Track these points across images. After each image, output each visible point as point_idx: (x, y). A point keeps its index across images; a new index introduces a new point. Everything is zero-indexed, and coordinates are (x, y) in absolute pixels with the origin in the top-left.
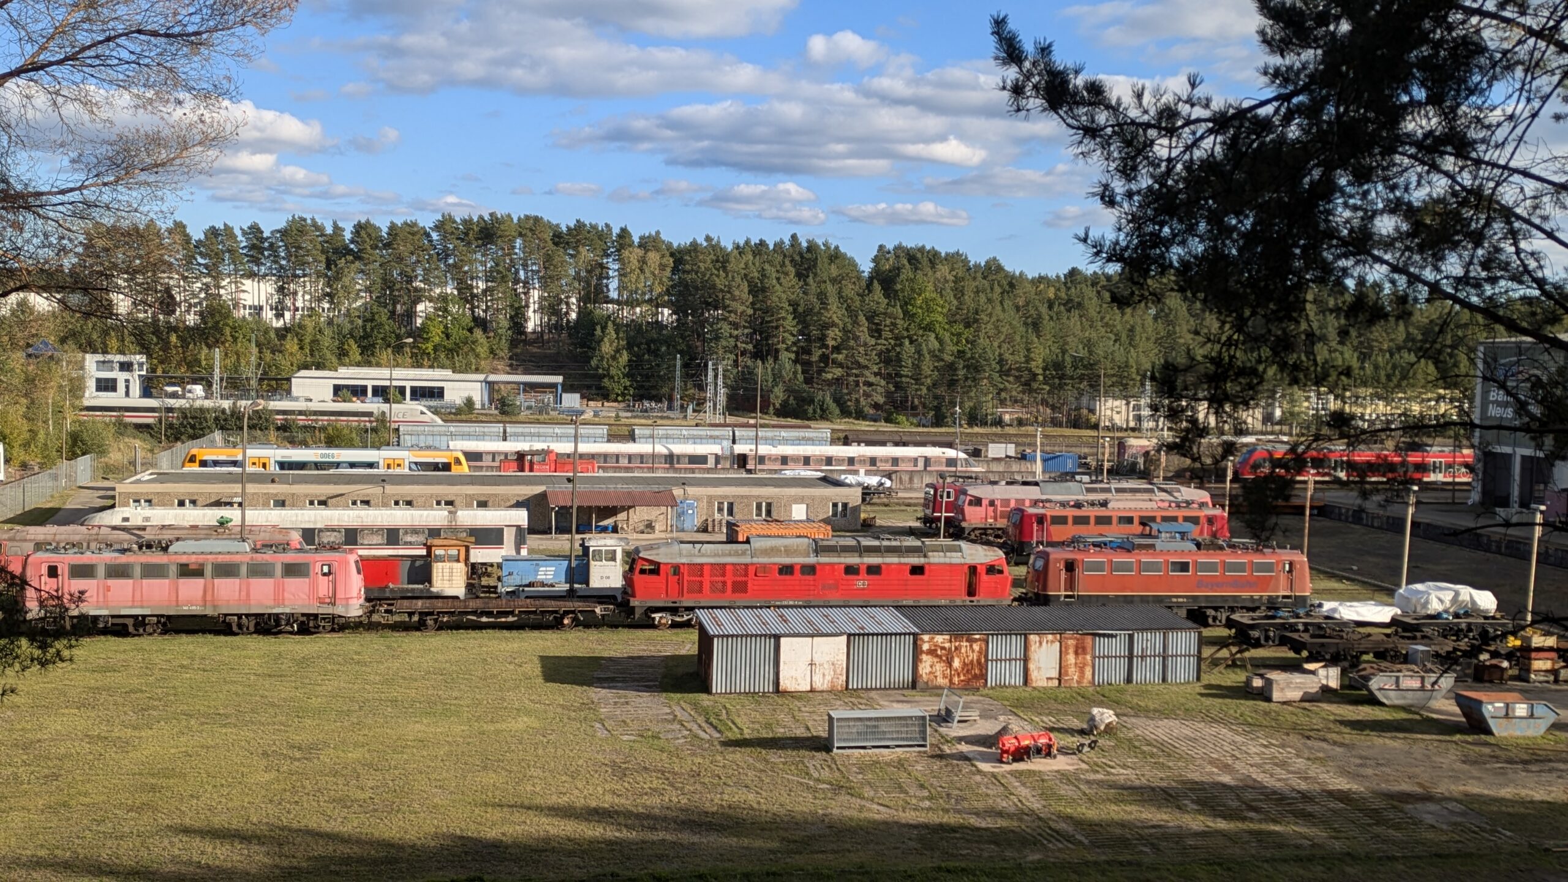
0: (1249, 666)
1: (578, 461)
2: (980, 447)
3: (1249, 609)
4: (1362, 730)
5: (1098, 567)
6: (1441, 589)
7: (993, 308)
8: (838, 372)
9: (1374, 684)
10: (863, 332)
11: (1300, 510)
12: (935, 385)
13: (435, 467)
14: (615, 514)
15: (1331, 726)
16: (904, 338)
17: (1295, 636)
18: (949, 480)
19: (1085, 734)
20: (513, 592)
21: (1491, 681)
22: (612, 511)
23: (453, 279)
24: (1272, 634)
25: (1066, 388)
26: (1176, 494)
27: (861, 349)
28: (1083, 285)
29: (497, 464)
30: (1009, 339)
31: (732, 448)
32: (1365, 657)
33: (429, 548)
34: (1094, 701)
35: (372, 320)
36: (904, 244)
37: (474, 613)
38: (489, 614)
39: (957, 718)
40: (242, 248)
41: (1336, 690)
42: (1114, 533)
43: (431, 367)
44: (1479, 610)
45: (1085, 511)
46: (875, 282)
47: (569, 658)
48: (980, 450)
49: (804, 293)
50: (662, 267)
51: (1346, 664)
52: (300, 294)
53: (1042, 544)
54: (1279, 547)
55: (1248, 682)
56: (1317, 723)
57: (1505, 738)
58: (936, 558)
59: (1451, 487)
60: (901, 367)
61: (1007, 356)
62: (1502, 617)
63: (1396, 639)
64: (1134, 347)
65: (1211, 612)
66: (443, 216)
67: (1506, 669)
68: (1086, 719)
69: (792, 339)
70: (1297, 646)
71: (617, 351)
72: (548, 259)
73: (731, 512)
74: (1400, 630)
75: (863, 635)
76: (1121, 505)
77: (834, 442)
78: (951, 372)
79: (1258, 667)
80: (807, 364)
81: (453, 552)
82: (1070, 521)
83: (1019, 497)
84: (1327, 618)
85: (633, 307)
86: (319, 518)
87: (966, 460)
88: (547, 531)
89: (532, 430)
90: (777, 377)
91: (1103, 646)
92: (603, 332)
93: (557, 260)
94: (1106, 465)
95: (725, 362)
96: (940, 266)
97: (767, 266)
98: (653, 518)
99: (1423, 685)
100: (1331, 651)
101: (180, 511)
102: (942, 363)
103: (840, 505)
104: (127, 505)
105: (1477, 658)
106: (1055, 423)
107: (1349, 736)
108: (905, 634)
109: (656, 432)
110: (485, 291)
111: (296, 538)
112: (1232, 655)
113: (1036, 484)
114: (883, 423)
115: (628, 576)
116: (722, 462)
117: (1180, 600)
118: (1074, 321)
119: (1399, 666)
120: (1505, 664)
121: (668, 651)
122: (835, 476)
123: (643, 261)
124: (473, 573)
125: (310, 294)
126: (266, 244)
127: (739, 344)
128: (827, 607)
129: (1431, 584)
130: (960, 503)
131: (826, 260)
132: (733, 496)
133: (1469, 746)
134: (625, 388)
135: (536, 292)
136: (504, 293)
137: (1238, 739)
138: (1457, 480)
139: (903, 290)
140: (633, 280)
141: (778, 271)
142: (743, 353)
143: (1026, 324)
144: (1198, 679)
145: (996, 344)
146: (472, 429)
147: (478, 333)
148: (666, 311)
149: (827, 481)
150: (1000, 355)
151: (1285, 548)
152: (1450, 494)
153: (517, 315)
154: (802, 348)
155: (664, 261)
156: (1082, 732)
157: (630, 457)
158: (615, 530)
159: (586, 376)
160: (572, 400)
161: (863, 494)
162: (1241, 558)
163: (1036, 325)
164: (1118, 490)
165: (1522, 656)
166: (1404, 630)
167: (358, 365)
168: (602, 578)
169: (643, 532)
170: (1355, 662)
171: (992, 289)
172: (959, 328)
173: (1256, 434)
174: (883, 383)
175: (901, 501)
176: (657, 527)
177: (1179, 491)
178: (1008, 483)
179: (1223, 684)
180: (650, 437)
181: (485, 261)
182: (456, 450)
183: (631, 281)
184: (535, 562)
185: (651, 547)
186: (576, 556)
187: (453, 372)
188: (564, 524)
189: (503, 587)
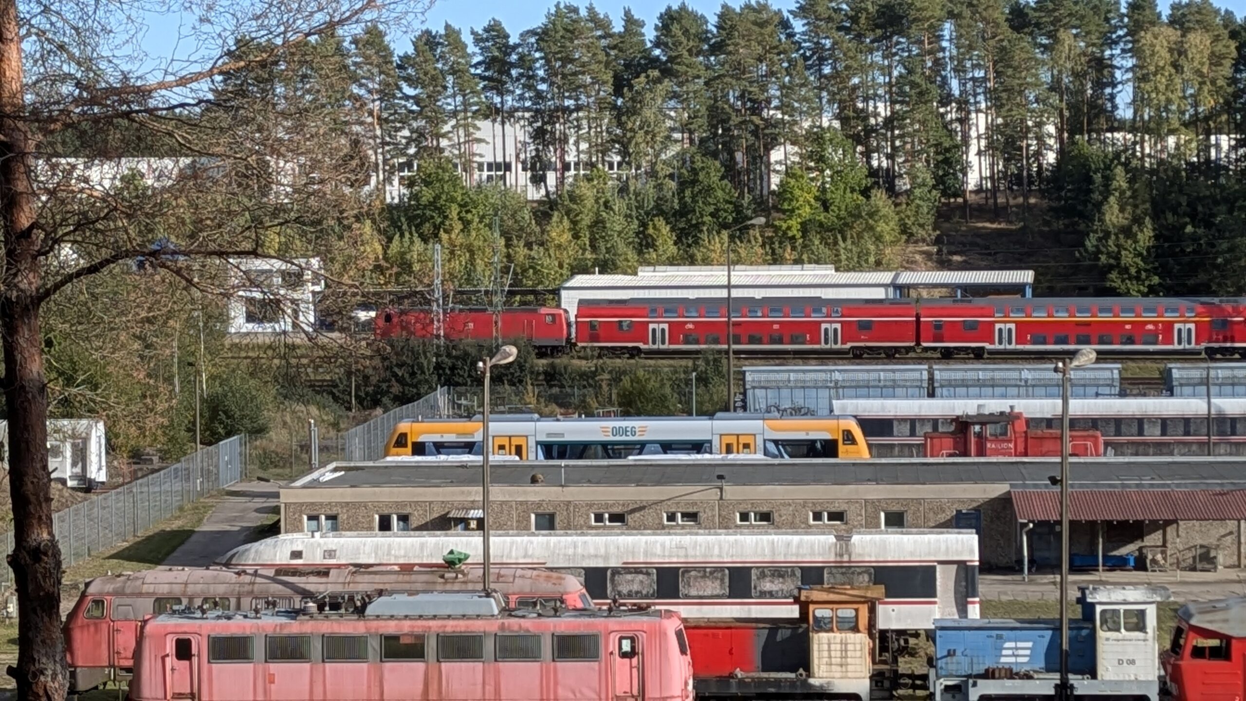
1: (1067, 433)
13: (810, 448)
14: (1141, 537)
20: (956, 688)
22: (1132, 529)
23: (832, 101)
29: (917, 440)
33: (804, 607)
35: (694, 182)
40: (475, 66)
43: (798, 261)
50: (1216, 60)
52: (572, 141)
71: (1134, 220)
72: (1003, 56)
81: (847, 612)
85: (1161, 137)
86: (612, 550)
88: (1014, 568)
89: (981, 375)
92: (1106, 187)
93: (1018, 56)
98: (1212, 541)
101: (382, 540)
104: (297, 528)
109: (1212, 373)
110: (889, 123)
111: (574, 586)
115: (1169, 661)
123: (1179, 51)
124: (884, 648)
125: (589, 141)
126: (514, 57)
135: (982, 116)
136: (923, 123)
140: (1162, 88)
147: (879, 197)
148: (1225, 142)
155: (1219, 48)
157: (1165, 423)
158: (1141, 565)
159: (1077, 269)
167: (672, 262)
168: (1120, 662)
169: (1193, 569)
176: (1220, 559)
180: (1200, 384)
181: (890, 66)
182: (845, 417)
183: (1156, 88)
184: (994, 633)
185: (1212, 608)
186: (1071, 621)
187: (837, 270)
188: (1046, 554)
189: (938, 677)
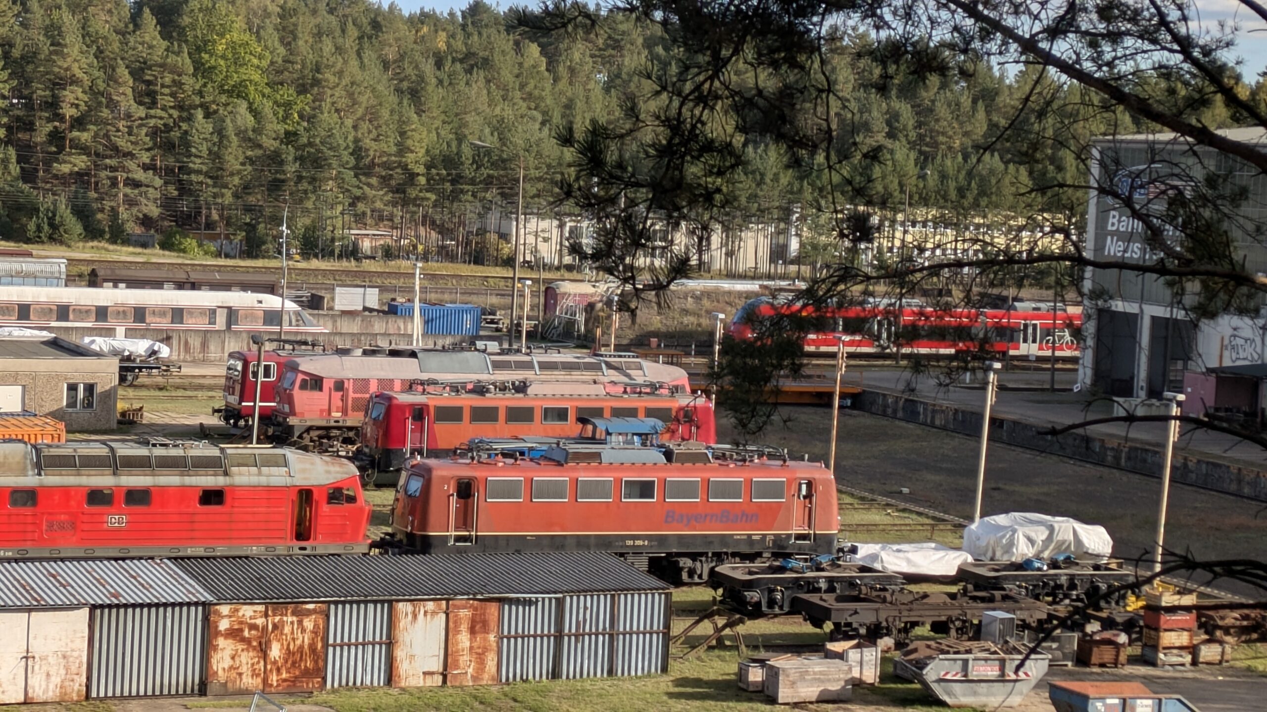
0: (743, 647)
2: (322, 293)
3: (744, 557)
5: (509, 490)
6: (1032, 522)
7: (345, 62)
8: (80, 162)
9: (931, 673)
10: (125, 96)
11: (824, 399)
12: (246, 187)
16: (196, 107)
17: (814, 598)
18: (268, 347)
21: (1101, 665)
24: (779, 596)
25: (464, 198)
26: (634, 373)
27: (121, 124)
28: (493, 31)
30: (372, 115)
32: (918, 631)
41: (873, 685)
42: (535, 435)
44: (1086, 554)
45: (493, 399)
46: (146, 11)
48: (321, 299)
51: (887, 642)
53: (420, 453)
54: (793, 458)
55: (742, 674)
58: (244, 477)
59: (1048, 365)
60: (190, 155)
61: (367, 142)
62: (1120, 566)
63: (964, 601)
65: (686, 563)
70: (817, 616)
74: (970, 587)
75: (118, 606)
76: (548, 390)
77: (71, 280)
78: (274, 168)
79: (756, 648)
82: (466, 415)
83: (383, 375)
84: (863, 569)
87: (297, 314)
91: (515, 618)
94: (526, 325)
99: (1003, 674)
100: (867, 622)
102: (259, 152)
103: (81, 388)
106: (446, 254)
108: (189, 604)
112: (718, 630)
113: (413, 354)
114: (157, 250)
117: (639, 543)
118: (476, 89)
119: (968, 644)
120: (1122, 638)
122: (74, 339)
128: (55, 560)
129: (1017, 515)
130: (286, 385)
138: (1058, 353)
139: (193, 27)
143: (399, 91)
144: (665, 669)
145: (349, 122)
149: (57, 345)
150: (356, 141)
151: (803, 460)
152: (1046, 376)
161: (122, 369)
162: (734, 475)
163: (415, 94)
164: (544, 366)
165: (1147, 626)
166: (977, 588)
170: (903, 639)
171: (343, 31)
172: (287, 93)
173: (760, 278)
174: (158, 182)
175: (186, 381)
177: (641, 368)
178: (365, 353)
179: (705, 677)
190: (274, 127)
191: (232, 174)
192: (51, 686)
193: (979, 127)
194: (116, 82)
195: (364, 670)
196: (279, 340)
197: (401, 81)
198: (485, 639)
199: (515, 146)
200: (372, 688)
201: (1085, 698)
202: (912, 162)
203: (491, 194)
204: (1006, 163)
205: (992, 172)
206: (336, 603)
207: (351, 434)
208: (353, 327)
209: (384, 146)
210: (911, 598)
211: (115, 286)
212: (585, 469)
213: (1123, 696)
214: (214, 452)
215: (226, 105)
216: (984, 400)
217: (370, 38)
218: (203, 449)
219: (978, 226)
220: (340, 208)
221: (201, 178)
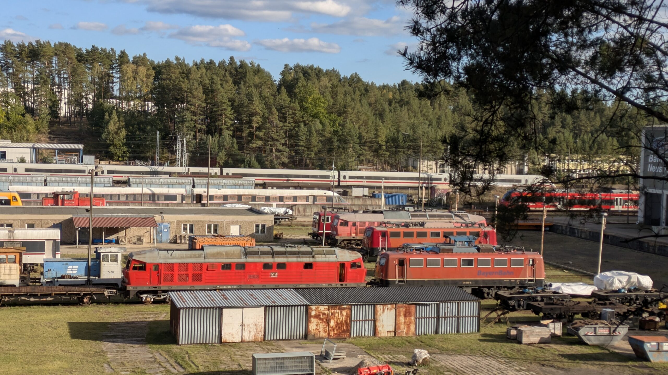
0: (508, 323)
2: (347, 190)
3: (509, 288)
4: (574, 360)
5: (418, 263)
6: (621, 274)
8: (260, 143)
9: (582, 332)
10: (275, 119)
11: (538, 228)
12: (320, 151)
14: (117, 232)
15: (557, 358)
16: (301, 122)
17: (536, 304)
18: (328, 210)
19: (410, 365)
20: (51, 282)
21: (649, 330)
22: (115, 230)
23: (12, 82)
24: (522, 303)
25: (400, 154)
26: (465, 218)
27: (274, 129)
28: (410, 91)
29: (40, 200)
30: (365, 124)
31: (192, 190)
32: (576, 316)
34: (416, 345)
36: (300, 64)
37: (25, 295)
38: (35, 296)
39: (332, 357)
41: (559, 336)
42: (428, 242)
44: (642, 287)
45: (412, 229)
46: (283, 87)
47: (87, 323)
48: (347, 192)
49: (238, 94)
50: (148, 76)
51: (565, 320)
53: (385, 249)
54: (527, 250)
55: (508, 332)
56: (548, 356)
57: (657, 363)
58: (320, 258)
59: (626, 214)
61: (364, 134)
62: (656, 291)
63: (594, 305)
64: (441, 129)
65: (486, 290)
66: (5, 42)
67: (658, 322)
68: (411, 356)
69: (231, 122)
70: (537, 310)
71: (119, 129)
72: (74, 71)
73: (191, 231)
74: (597, 299)
75: (275, 306)
76: (432, 225)
77: (257, 187)
78: (329, 144)
79: (513, 322)
80: (240, 138)
81: (12, 256)
82: (402, 235)
83: (371, 220)
84: (555, 293)
85: (129, 101)
87: (339, 198)
88: (73, 243)
90: (221, 146)
91: (421, 311)
92: (109, 117)
93: (80, 71)
94: (424, 201)
95: (188, 137)
96: (323, 78)
97: (215, 77)
98: (141, 234)
99: (610, 333)
100: (557, 313)
102: (324, 138)
103: (260, 226)
105: (642, 316)
107: (567, 364)
108: (300, 305)
110: (33, 91)
112: (499, 316)
113: (381, 212)
115: (125, 272)
116: (186, 199)
118: (404, 113)
119: (596, 321)
120: (657, 319)
121: (151, 318)
122: (258, 208)
123: (135, 72)
124: (25, 270)
127: (197, 125)
128: (252, 289)
129: (614, 272)
130: (335, 224)
131: (252, 73)
132: (193, 221)
133: (636, 369)
134: (124, 152)
135: (66, 91)
136: (45, 91)
137: (502, 367)
138: (630, 209)
139: (299, 93)
140: (129, 85)
141: (221, 80)
142: (200, 131)
143: (375, 114)
144: (478, 331)
145: (357, 127)
146: (24, 178)
147: (28, 117)
148: (150, 104)
149: (252, 211)
150: (360, 133)
151: (530, 251)
152: (625, 218)
153: (54, 105)
154: (237, 128)
155: (149, 72)
156: (409, 364)
157: (127, 196)
158: (117, 242)
159: (99, 145)
160: (90, 160)
161: (275, 219)
162: (503, 257)
163: (381, 115)
164: (431, 216)
165: (667, 314)
166: (599, 300)
168: (109, 272)
169: (135, 244)
170: (571, 320)
171: (354, 93)
172: (334, 116)
174: (288, 150)
175: (298, 223)
176: (144, 240)
177: (467, 217)
178: (364, 212)
179: (493, 333)
180: (140, 184)
181: (33, 71)
182: (13, 192)
183: (128, 85)
184: (65, 263)
185: (140, 253)
186: (92, 259)
187: (12, 142)
188: (84, 239)
189: (44, 278)
190: (329, 129)
191: (314, 147)
192: (251, 336)
193: (597, 123)
194: (272, 114)
195: (365, 330)
196: (332, 208)
197: (376, 111)
198: (410, 319)
199: (419, 134)
200: (368, 337)
201: (642, 342)
202: (571, 137)
203: (410, 152)
204: (608, 137)
205: (603, 140)
206: (354, 305)
207: (359, 242)
208: (359, 202)
209: (370, 135)
210: (573, 304)
211: (272, 188)
212: (447, 255)
213: (659, 341)
214: (308, 249)
215: (312, 121)
216: (601, 228)
217: (364, 95)
218: (305, 248)
219: (597, 161)
220: (354, 158)
221: (303, 148)
